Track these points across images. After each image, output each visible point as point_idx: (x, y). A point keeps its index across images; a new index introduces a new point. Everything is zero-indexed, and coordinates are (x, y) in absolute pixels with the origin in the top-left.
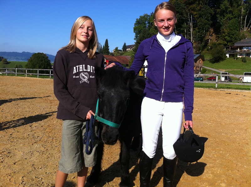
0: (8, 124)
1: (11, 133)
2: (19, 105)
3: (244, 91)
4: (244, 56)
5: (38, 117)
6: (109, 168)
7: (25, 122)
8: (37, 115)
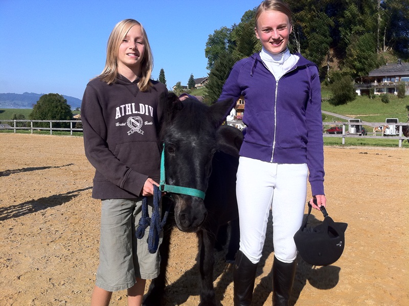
0: (6, 212)
1: (11, 227)
2: (22, 180)
3: (388, 148)
4: (385, 92)
5: (55, 198)
6: (178, 281)
7: (33, 208)
8: (54, 195)
